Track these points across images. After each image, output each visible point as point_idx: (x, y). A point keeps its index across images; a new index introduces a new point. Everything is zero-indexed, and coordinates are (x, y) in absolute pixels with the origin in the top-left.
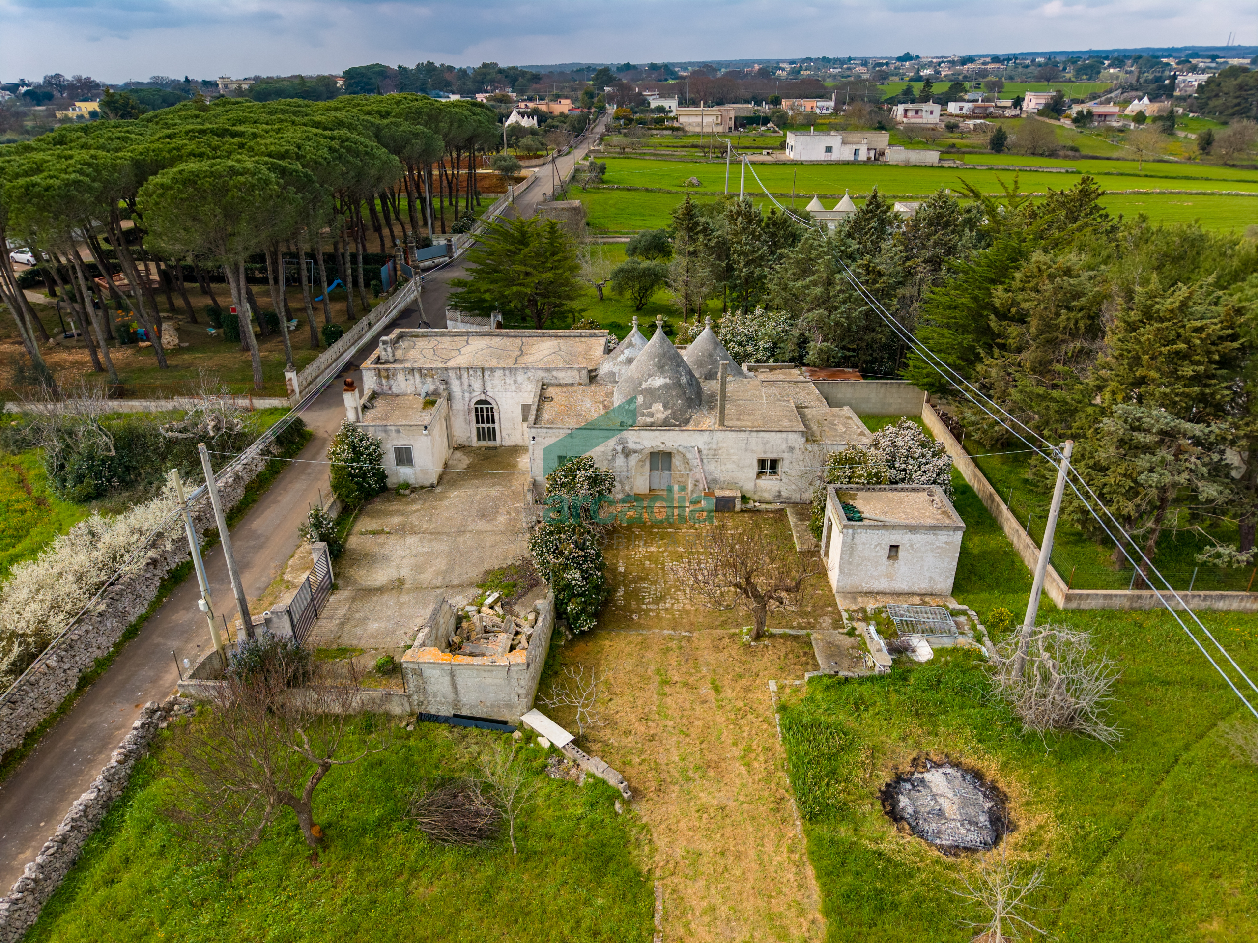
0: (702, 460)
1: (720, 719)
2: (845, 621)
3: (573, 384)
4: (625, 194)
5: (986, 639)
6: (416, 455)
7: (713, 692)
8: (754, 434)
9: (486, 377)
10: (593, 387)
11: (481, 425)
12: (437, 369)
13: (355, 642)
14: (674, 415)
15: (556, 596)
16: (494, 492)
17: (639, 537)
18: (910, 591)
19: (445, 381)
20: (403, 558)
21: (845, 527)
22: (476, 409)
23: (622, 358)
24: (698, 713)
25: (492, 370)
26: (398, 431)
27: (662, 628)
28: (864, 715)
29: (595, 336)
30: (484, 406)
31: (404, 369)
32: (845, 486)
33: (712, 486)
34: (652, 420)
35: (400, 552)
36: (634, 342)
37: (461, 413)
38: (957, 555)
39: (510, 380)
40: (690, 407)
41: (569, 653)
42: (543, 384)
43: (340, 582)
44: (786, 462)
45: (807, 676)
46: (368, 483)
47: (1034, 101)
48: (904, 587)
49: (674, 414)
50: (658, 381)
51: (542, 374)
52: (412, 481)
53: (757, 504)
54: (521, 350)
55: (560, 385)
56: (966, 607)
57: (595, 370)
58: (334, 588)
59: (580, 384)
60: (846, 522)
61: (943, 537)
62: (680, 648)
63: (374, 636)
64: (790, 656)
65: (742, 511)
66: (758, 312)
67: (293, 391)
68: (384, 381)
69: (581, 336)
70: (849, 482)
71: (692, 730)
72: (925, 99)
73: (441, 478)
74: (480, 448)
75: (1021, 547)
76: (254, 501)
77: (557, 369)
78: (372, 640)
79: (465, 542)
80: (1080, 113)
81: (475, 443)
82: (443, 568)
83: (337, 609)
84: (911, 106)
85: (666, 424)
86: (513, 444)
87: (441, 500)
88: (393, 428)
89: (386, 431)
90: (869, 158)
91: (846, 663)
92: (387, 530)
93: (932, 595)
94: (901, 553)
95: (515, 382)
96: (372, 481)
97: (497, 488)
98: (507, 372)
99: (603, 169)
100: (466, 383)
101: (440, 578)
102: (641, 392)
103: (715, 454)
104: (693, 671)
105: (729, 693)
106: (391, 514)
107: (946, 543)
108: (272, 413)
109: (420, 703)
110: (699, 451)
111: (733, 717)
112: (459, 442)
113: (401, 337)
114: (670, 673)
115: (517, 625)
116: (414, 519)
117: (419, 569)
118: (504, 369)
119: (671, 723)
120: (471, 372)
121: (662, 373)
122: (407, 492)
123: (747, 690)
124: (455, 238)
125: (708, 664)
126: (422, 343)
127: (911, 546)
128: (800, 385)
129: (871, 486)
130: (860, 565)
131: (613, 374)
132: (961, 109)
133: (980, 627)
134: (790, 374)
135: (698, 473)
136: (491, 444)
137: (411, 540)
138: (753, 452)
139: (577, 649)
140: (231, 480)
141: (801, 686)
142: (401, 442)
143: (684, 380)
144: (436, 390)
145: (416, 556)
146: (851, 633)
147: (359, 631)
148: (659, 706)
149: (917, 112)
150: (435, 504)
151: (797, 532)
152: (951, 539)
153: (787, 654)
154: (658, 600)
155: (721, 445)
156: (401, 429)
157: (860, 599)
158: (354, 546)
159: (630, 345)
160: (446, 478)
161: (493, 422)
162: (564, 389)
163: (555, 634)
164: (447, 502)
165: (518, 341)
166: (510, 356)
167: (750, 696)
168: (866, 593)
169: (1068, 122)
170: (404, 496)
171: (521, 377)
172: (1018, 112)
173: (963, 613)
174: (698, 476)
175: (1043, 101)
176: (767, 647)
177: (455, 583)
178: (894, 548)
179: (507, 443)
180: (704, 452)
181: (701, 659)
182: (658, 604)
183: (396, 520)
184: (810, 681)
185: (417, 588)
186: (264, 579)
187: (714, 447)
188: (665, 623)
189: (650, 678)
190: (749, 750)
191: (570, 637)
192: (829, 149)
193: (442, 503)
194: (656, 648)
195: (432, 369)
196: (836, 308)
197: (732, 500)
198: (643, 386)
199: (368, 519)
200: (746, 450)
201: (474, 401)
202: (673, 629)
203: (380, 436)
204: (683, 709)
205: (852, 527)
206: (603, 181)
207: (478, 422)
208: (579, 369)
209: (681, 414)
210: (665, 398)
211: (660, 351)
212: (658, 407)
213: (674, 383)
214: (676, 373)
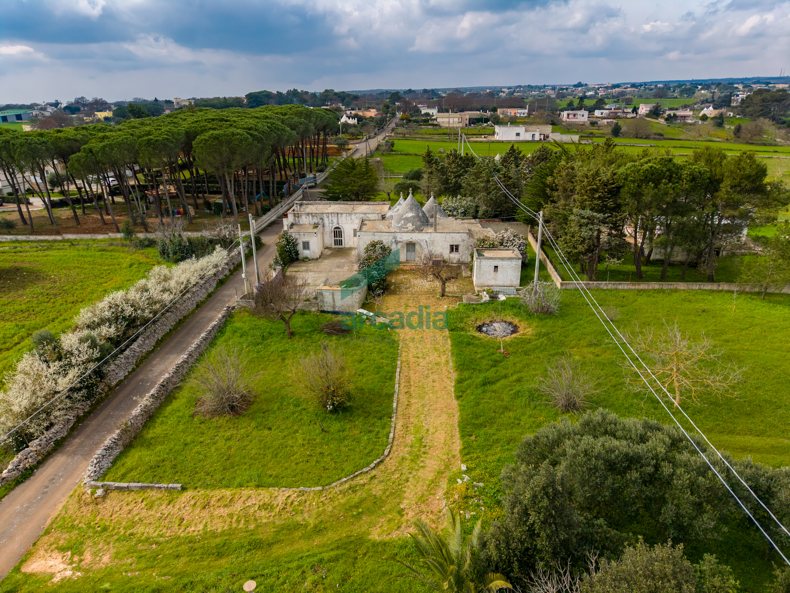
0: (427, 245)
2: (476, 293)
3: (375, 220)
4: (405, 157)
6: (311, 246)
8: (448, 234)
9: (339, 217)
10: (384, 221)
12: (319, 214)
14: (416, 228)
16: (342, 261)
17: (401, 273)
19: (322, 219)
20: (308, 278)
21: (477, 258)
22: (335, 231)
23: (396, 209)
25: (342, 214)
29: (385, 204)
30: (338, 230)
31: (304, 214)
32: (480, 249)
33: (432, 256)
34: (407, 230)
35: (307, 276)
36: (400, 202)
37: (328, 232)
38: (520, 270)
39: (349, 218)
40: (423, 225)
41: (373, 298)
42: (363, 220)
44: (462, 246)
45: (458, 304)
46: (292, 255)
47: (644, 109)
50: (410, 215)
51: (362, 216)
52: (309, 257)
53: (450, 264)
54: (353, 208)
55: (370, 220)
57: (385, 215)
59: (378, 220)
61: (515, 261)
62: (414, 299)
64: (453, 300)
65: (444, 266)
66: (459, 197)
68: (297, 219)
69: (379, 204)
70: (482, 247)
72: (580, 109)
73: (320, 257)
74: (335, 248)
77: (369, 214)
79: (332, 274)
80: (669, 115)
81: (333, 246)
82: (324, 280)
84: (571, 112)
85: (413, 231)
86: (350, 246)
87: (321, 263)
88: (302, 234)
89: (299, 235)
90: (541, 139)
91: (473, 301)
92: (301, 270)
93: (510, 286)
94: (499, 269)
95: (351, 219)
96: (294, 254)
97: (343, 259)
98: (347, 215)
99: (393, 145)
100: (330, 220)
101: (323, 283)
102: (403, 219)
103: (432, 243)
106: (301, 266)
107: (515, 265)
109: (321, 306)
110: (426, 242)
112: (327, 245)
113: (303, 204)
114: (409, 304)
116: (311, 268)
118: (346, 213)
120: (333, 215)
121: (411, 211)
122: (307, 260)
123: (436, 308)
124: (318, 174)
126: (311, 206)
127: (503, 266)
129: (491, 249)
130: (484, 274)
131: (392, 216)
132: (602, 114)
134: (470, 221)
136: (340, 246)
137: (311, 273)
138: (448, 242)
139: (376, 299)
141: (455, 306)
142: (305, 239)
143: (420, 215)
144: (318, 222)
145: (313, 277)
146: (478, 295)
149: (574, 115)
150: (319, 264)
151: (464, 271)
152: (518, 262)
155: (435, 239)
156: (305, 234)
157: (483, 287)
158: (290, 275)
159: (399, 204)
160: (323, 256)
161: (341, 237)
162: (372, 222)
163: (368, 293)
164: (324, 263)
165: (352, 205)
166: (348, 210)
168: (487, 286)
169: (663, 120)
171: (353, 217)
172: (635, 115)
174: (426, 252)
175: (649, 109)
176: (446, 299)
178: (496, 267)
179: (347, 246)
180: (428, 242)
181: (421, 302)
182: (406, 289)
183: (304, 268)
185: (315, 285)
187: (432, 240)
188: (409, 294)
189: (402, 305)
192: (518, 134)
194: (404, 299)
195: (314, 214)
197: (439, 262)
198: (404, 217)
199: (293, 268)
200: (446, 241)
201: (334, 227)
202: (412, 295)
203: (297, 236)
205: (480, 258)
206: (392, 151)
207: (335, 237)
208: (378, 214)
209: (419, 227)
210: (413, 221)
211: (411, 203)
212: (410, 224)
213: (417, 216)
214: (418, 213)
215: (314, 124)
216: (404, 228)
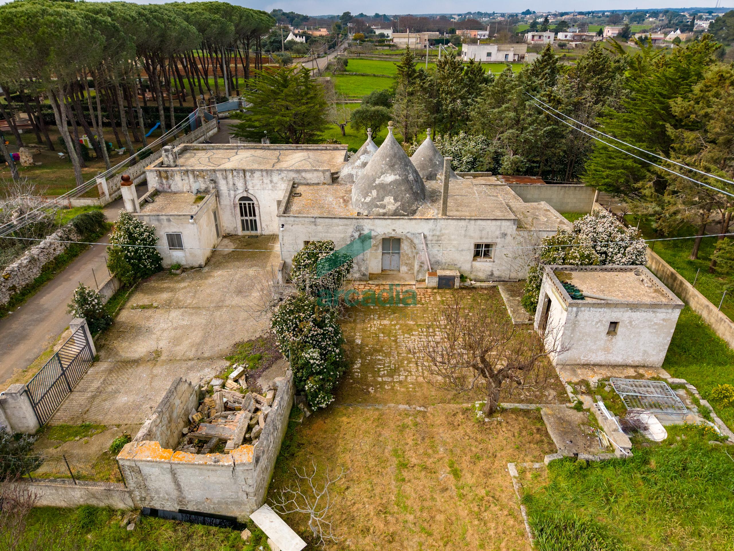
0: (427, 245)
1: (463, 513)
2: (571, 395)
3: (318, 184)
4: (361, 78)
6: (185, 240)
7: (451, 477)
8: (473, 222)
9: (248, 177)
10: (335, 186)
11: (245, 218)
12: (207, 171)
13: (100, 418)
15: (295, 374)
16: (251, 272)
17: (374, 311)
18: (624, 363)
19: (214, 181)
20: (164, 330)
21: (571, 305)
22: (240, 204)
23: (358, 163)
24: (439, 503)
26: (169, 220)
27: (398, 403)
28: (615, 508)
29: (337, 149)
30: (247, 202)
31: (180, 171)
32: (560, 267)
33: (435, 267)
34: (384, 211)
35: (163, 325)
36: (368, 150)
37: (228, 208)
38: (673, 331)
39: (266, 180)
40: (416, 200)
41: (306, 431)
42: (294, 184)
43: (102, 354)
44: (499, 246)
45: (547, 460)
46: (143, 264)
47: (611, 32)
48: (618, 359)
49: (403, 206)
50: (390, 178)
51: (293, 175)
52: (183, 262)
53: (473, 282)
54: (278, 159)
55: (308, 184)
56: (683, 381)
57: (337, 173)
58: (95, 360)
59: (324, 184)
60: (570, 300)
61: (661, 315)
62: (416, 424)
63: (120, 411)
64: (524, 433)
65: (461, 288)
66: (462, 135)
67: (103, 193)
68: (164, 181)
69: (326, 149)
70: (564, 263)
71: (434, 527)
72: (545, 30)
73: (208, 261)
74: (244, 237)
75: (713, 320)
76: (49, 279)
77: (305, 171)
78: (117, 416)
79: (221, 316)
80: (640, 38)
81: (240, 232)
82: (198, 340)
83: (92, 382)
84: (536, 33)
85: (396, 214)
86: (271, 233)
87: (206, 278)
88: (165, 218)
89: (159, 220)
90: (514, 60)
91: (581, 441)
92: (155, 305)
93: (644, 366)
94: (620, 329)
95: (271, 181)
96: (147, 263)
97: (255, 268)
98: (264, 173)
99: (346, 63)
100: (231, 183)
101: (194, 350)
102: (375, 187)
103: (438, 239)
104: (430, 451)
105: (469, 479)
106: (162, 290)
107: (664, 320)
108: (85, 210)
109: (144, 499)
110: (425, 237)
111: (476, 509)
112: (227, 231)
114: (408, 454)
115: (258, 402)
116: (180, 295)
117: (176, 341)
118: (262, 171)
119: (411, 518)
120: (235, 173)
121: (393, 171)
122: (178, 272)
123: (487, 474)
125: (444, 443)
126: (201, 154)
127: (630, 322)
128: (498, 187)
129: (584, 267)
130: (581, 340)
131: (351, 176)
132: (566, 36)
133: (703, 402)
134: (489, 180)
135: (424, 256)
136: (253, 233)
137: (175, 314)
138: (471, 237)
139: (315, 426)
140: (25, 262)
141: (541, 469)
142: (173, 229)
143: (411, 177)
144: (206, 188)
145: (176, 329)
146: (579, 407)
147: (107, 405)
148: (398, 496)
149: (540, 37)
150: (200, 282)
151: (511, 307)
152: (669, 316)
153: (520, 432)
154: (393, 372)
155: (443, 231)
156: (171, 218)
157: (579, 371)
158: (123, 319)
159: (366, 152)
160: (213, 260)
161: (255, 215)
162: (311, 187)
163: (294, 411)
164: (210, 281)
165: (277, 153)
166: (268, 163)
167: (491, 481)
168: (583, 365)
169: (633, 44)
170: (176, 275)
171: (276, 178)
172: (601, 38)
173: (682, 386)
174: (423, 259)
175: (617, 32)
176: (500, 423)
177: (206, 355)
178: (614, 324)
179: (266, 232)
180: (429, 238)
181: (437, 437)
182: (392, 377)
183: (165, 296)
184: (551, 465)
185: (171, 361)
186: (36, 350)
187: (438, 233)
188: (399, 397)
189: (387, 460)
191: (308, 414)
192: (489, 54)
193: (206, 281)
194: (392, 425)
195: (203, 171)
196: (526, 128)
197: (452, 278)
198: (377, 182)
199: (142, 295)
200: (465, 236)
201: (238, 197)
202: (408, 403)
203: (154, 224)
204: (422, 499)
205: (577, 305)
206: (345, 71)
207: (242, 215)
208: (324, 172)
209: (409, 206)
210: (395, 192)
211: (391, 152)
212: (389, 200)
213: (403, 180)
214: (404, 171)
215: (237, 26)
216: (377, 206)
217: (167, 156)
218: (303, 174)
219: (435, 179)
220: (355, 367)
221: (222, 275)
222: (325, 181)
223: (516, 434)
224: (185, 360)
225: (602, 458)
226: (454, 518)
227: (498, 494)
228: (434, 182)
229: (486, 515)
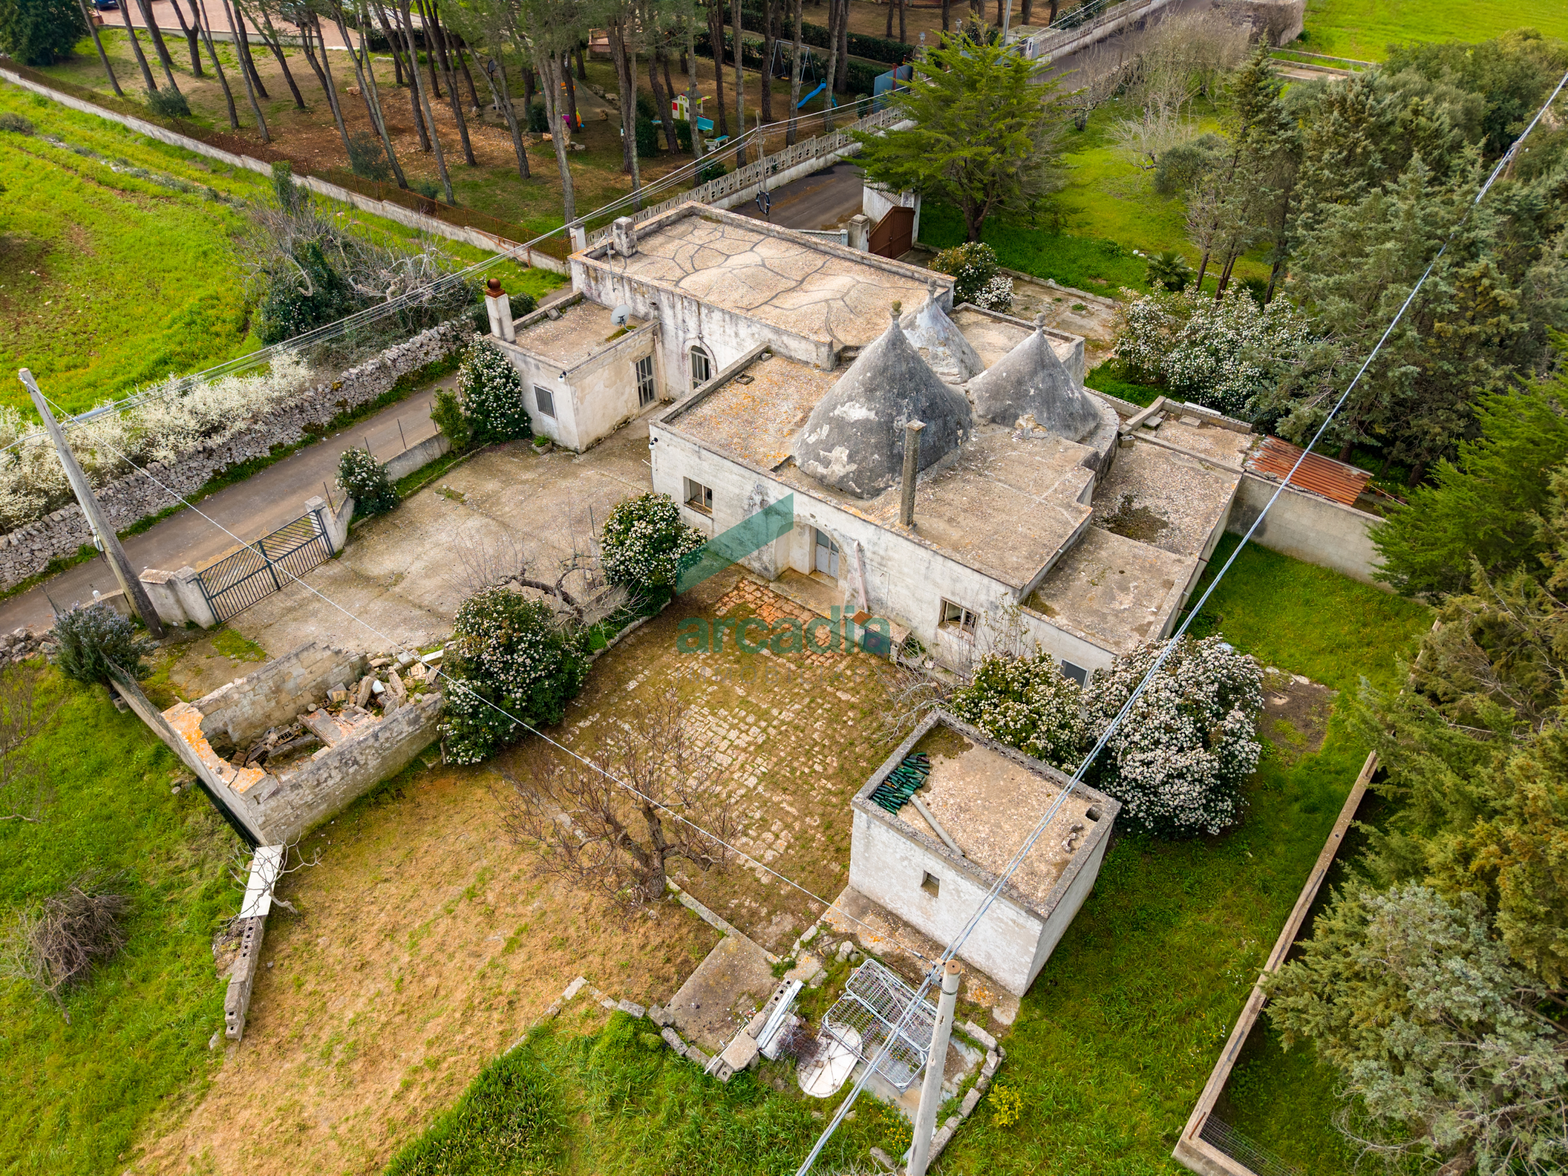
0: (862, 563)
1: (460, 995)
2: (797, 946)
3: (807, 363)
5: (953, 1122)
6: (558, 405)
7: (504, 944)
8: (939, 559)
9: (703, 316)
10: (828, 376)
11: (698, 381)
12: (648, 286)
13: (273, 641)
14: (858, 476)
19: (656, 306)
20: (437, 545)
21: (855, 805)
22: (693, 356)
24: (450, 965)
25: (711, 309)
26: (538, 368)
30: (701, 356)
31: (614, 275)
32: (960, 725)
33: (873, 607)
34: (823, 471)
35: (443, 536)
36: (918, 322)
37: (675, 357)
39: (730, 330)
40: (892, 470)
41: (426, 782)
42: (765, 350)
43: (348, 551)
44: (984, 623)
46: (491, 424)
48: (946, 940)
49: (859, 473)
50: (858, 412)
51: (768, 334)
52: (556, 436)
53: (929, 664)
54: (801, 282)
55: (790, 359)
56: (989, 1042)
58: (337, 556)
59: (817, 366)
60: (864, 796)
64: (661, 953)
65: (899, 665)
68: (593, 283)
69: (912, 278)
71: (413, 986)
73: (596, 443)
77: (796, 336)
82: (456, 580)
83: (307, 587)
85: (838, 489)
87: (565, 476)
88: (532, 361)
89: (525, 362)
91: (712, 1016)
92: (467, 496)
93: (983, 975)
94: (942, 893)
95: (737, 334)
98: (727, 317)
100: (680, 317)
101: (437, 593)
102: (830, 421)
103: (881, 564)
104: (521, 898)
105: (517, 962)
106: (496, 474)
108: (544, 277)
110: (860, 549)
111: (478, 1001)
112: (672, 394)
113: (691, 213)
114: (493, 884)
117: (433, 570)
118: (724, 311)
119: (405, 959)
120: (686, 303)
121: (869, 400)
122: (539, 450)
123: (543, 971)
125: (548, 899)
126: (700, 233)
127: (958, 891)
130: (881, 871)
133: (973, 1095)
135: (857, 582)
137: (475, 522)
138: (935, 584)
139: (440, 782)
140: (370, 368)
141: (605, 1012)
144: (644, 314)
145: (451, 549)
146: (780, 970)
147: (292, 627)
148: (424, 926)
150: (552, 479)
153: (657, 948)
155: (891, 553)
156: (540, 365)
157: (867, 919)
158: (413, 506)
160: (604, 444)
162: (794, 366)
164: (566, 483)
165: (819, 263)
167: (535, 982)
168: (890, 915)
170: (536, 453)
171: (743, 328)
174: (857, 585)
176: (647, 919)
178: (932, 879)
180: (867, 553)
183: (491, 486)
185: (401, 598)
187: (882, 552)
189: (463, 876)
190: (435, 1064)
191: (446, 760)
193: (560, 482)
195: (643, 284)
198: (837, 412)
199: (466, 473)
200: (928, 578)
201: (690, 344)
203: (521, 366)
204: (442, 946)
207: (695, 374)
208: (818, 345)
209: (870, 478)
210: (856, 444)
211: (880, 363)
212: (841, 453)
213: (879, 423)
214: (891, 407)
216: (817, 458)
217: (619, 236)
218: (785, 338)
219: (1013, 426)
220: (581, 724)
221: (588, 479)
222: (819, 363)
223: (649, 948)
224: (414, 605)
225: (688, 1054)
226: (442, 993)
227: (525, 1001)
228: (1007, 430)
229: (480, 1016)
